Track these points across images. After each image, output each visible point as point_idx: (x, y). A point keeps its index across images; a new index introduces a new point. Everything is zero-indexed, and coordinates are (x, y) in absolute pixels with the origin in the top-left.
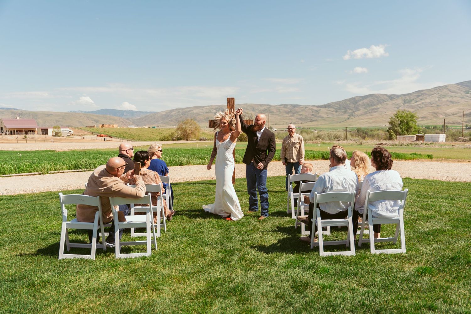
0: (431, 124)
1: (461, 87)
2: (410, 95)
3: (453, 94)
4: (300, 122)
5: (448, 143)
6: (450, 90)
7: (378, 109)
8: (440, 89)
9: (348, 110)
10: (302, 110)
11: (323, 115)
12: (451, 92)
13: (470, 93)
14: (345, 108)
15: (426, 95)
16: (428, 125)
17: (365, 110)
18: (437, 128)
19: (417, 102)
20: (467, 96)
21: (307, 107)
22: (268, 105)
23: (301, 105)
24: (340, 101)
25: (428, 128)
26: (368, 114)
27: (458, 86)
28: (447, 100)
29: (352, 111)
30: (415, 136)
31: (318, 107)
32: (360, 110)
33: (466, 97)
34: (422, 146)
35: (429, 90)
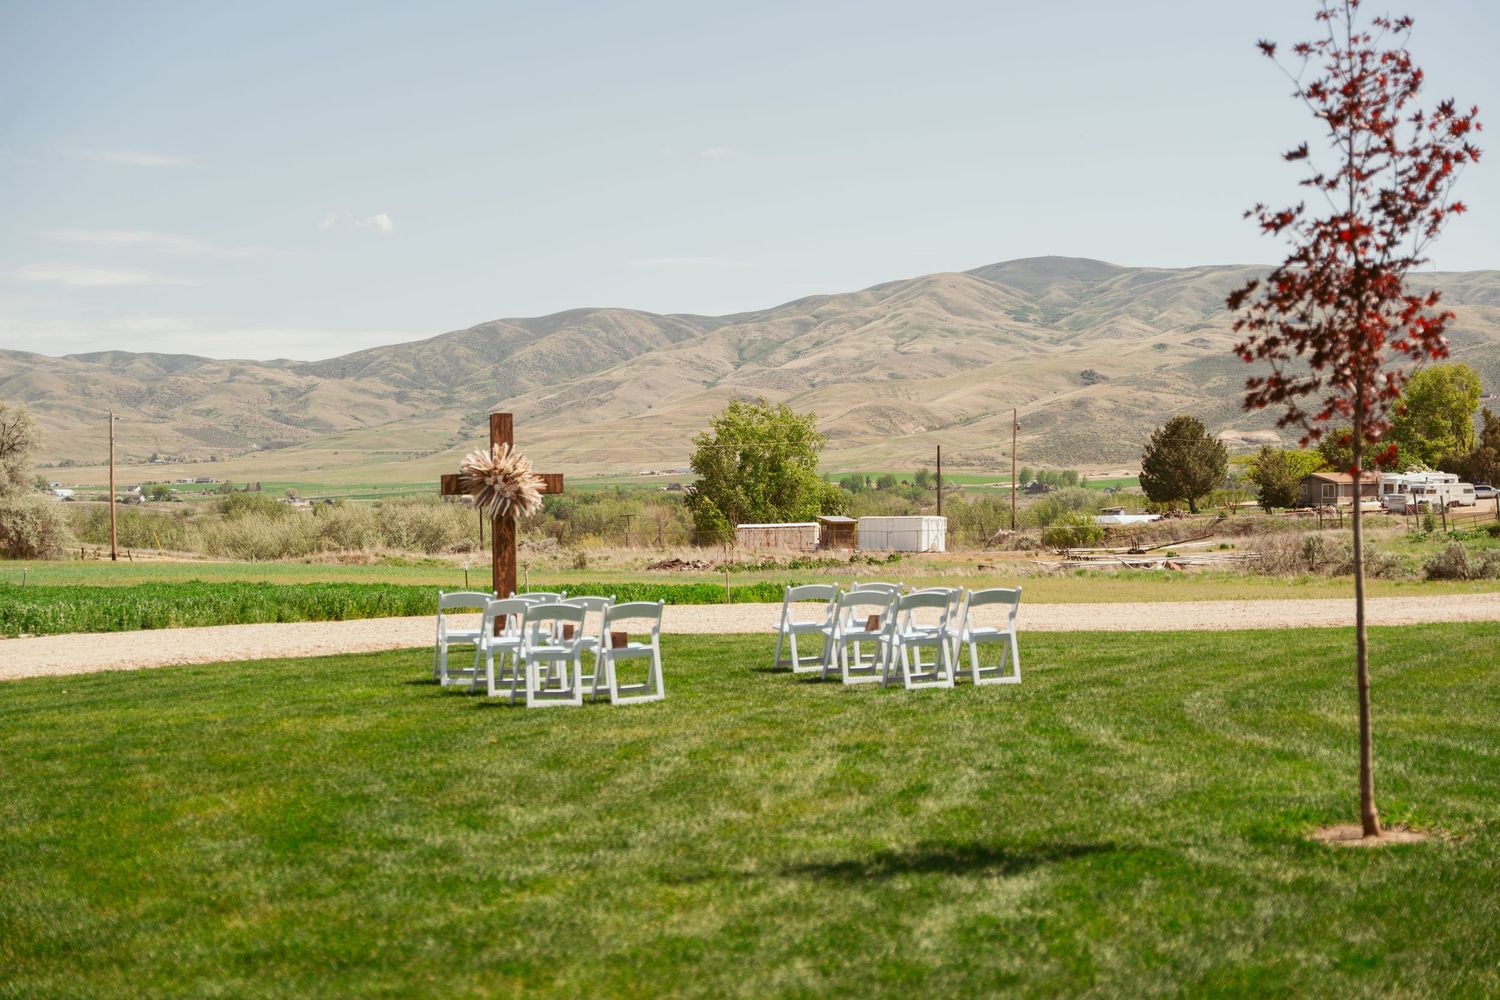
0: (864, 469)
1: (992, 290)
2: (767, 319)
3: (960, 322)
4: (211, 450)
5: (960, 556)
6: (944, 304)
7: (615, 385)
8: (900, 297)
9: (462, 392)
10: (216, 389)
11: (328, 415)
12: (948, 309)
13: (1031, 317)
14: (445, 379)
15: (838, 322)
16: (854, 470)
17: (551, 392)
18: (894, 488)
19: (796, 355)
20: (1021, 335)
21: (241, 372)
22: (16, 355)
23: (206, 361)
24: (418, 343)
25: (853, 484)
26: (563, 415)
27: (977, 284)
28: (935, 351)
29: (483, 397)
30: (817, 525)
31: (303, 369)
32: (524, 390)
33: (1014, 338)
34: (854, 569)
35: (853, 296)
